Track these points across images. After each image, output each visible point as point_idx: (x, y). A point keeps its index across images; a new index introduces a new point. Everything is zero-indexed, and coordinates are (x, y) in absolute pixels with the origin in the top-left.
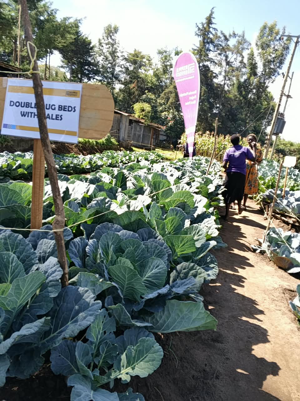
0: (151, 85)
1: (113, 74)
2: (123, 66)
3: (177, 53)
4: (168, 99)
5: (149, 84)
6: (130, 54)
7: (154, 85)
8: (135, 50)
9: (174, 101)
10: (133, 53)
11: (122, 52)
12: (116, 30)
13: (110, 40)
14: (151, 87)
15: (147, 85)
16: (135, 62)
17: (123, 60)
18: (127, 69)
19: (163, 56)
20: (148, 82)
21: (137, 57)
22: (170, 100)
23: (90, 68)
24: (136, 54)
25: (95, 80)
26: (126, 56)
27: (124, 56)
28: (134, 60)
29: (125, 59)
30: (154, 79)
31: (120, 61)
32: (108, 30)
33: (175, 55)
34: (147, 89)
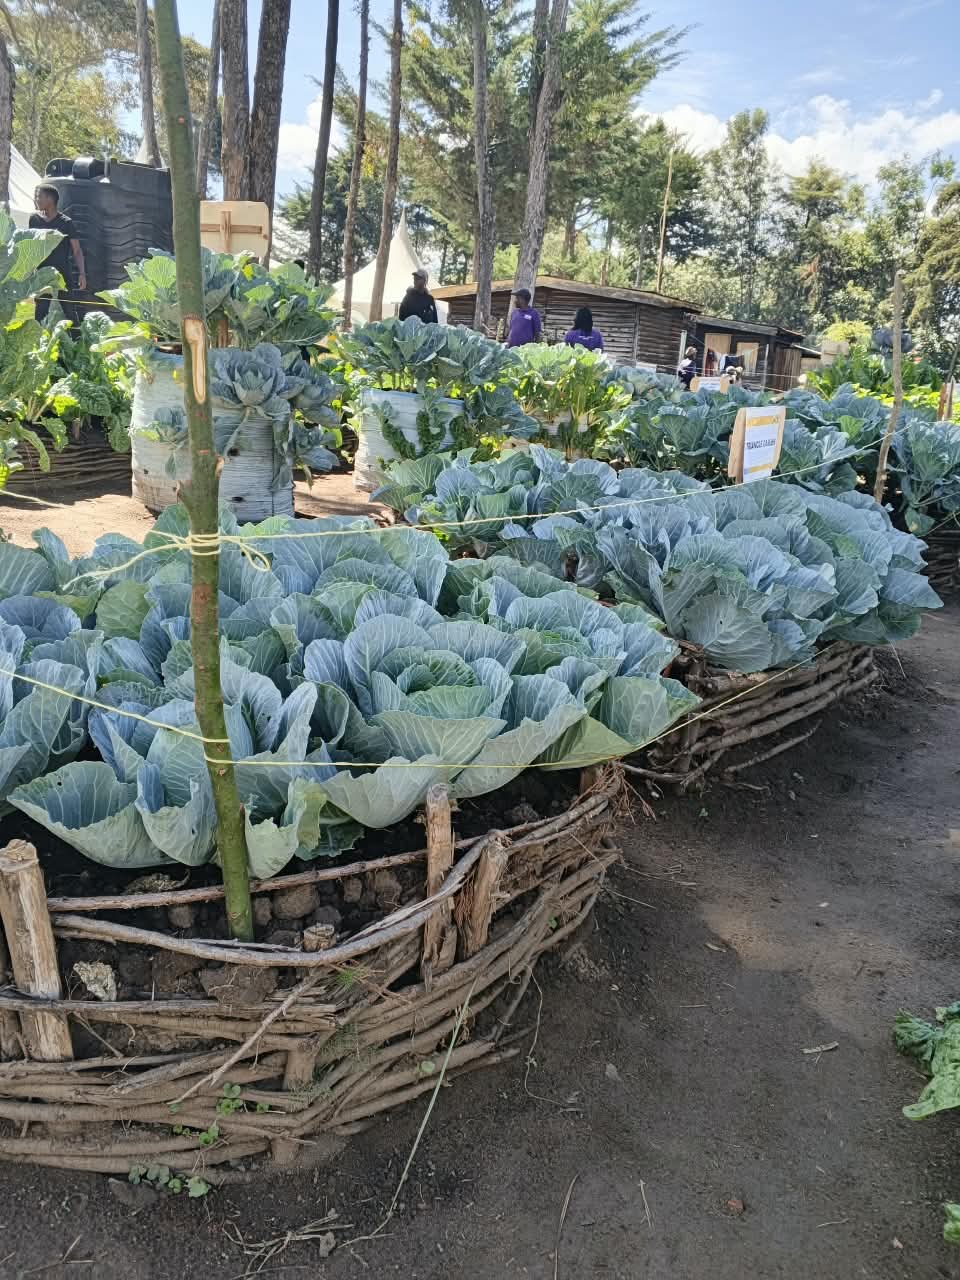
0: (859, 266)
1: (750, 243)
2: (777, 218)
3: (938, 171)
4: (911, 299)
5: (854, 263)
6: (799, 181)
7: (868, 264)
8: (813, 170)
9: (928, 305)
10: (806, 176)
11: (776, 179)
12: (761, 125)
13: (745, 154)
14: (862, 271)
15: (849, 265)
16: (811, 204)
17: (778, 199)
18: (791, 224)
19: (895, 183)
20: (853, 258)
21: (820, 189)
22: (919, 304)
23: (687, 228)
24: (815, 181)
25: (699, 261)
26: (787, 191)
27: (781, 189)
28: (811, 198)
29: (785, 196)
30: (870, 250)
31: (772, 206)
32: (739, 129)
33: (933, 177)
34: (850, 275)
